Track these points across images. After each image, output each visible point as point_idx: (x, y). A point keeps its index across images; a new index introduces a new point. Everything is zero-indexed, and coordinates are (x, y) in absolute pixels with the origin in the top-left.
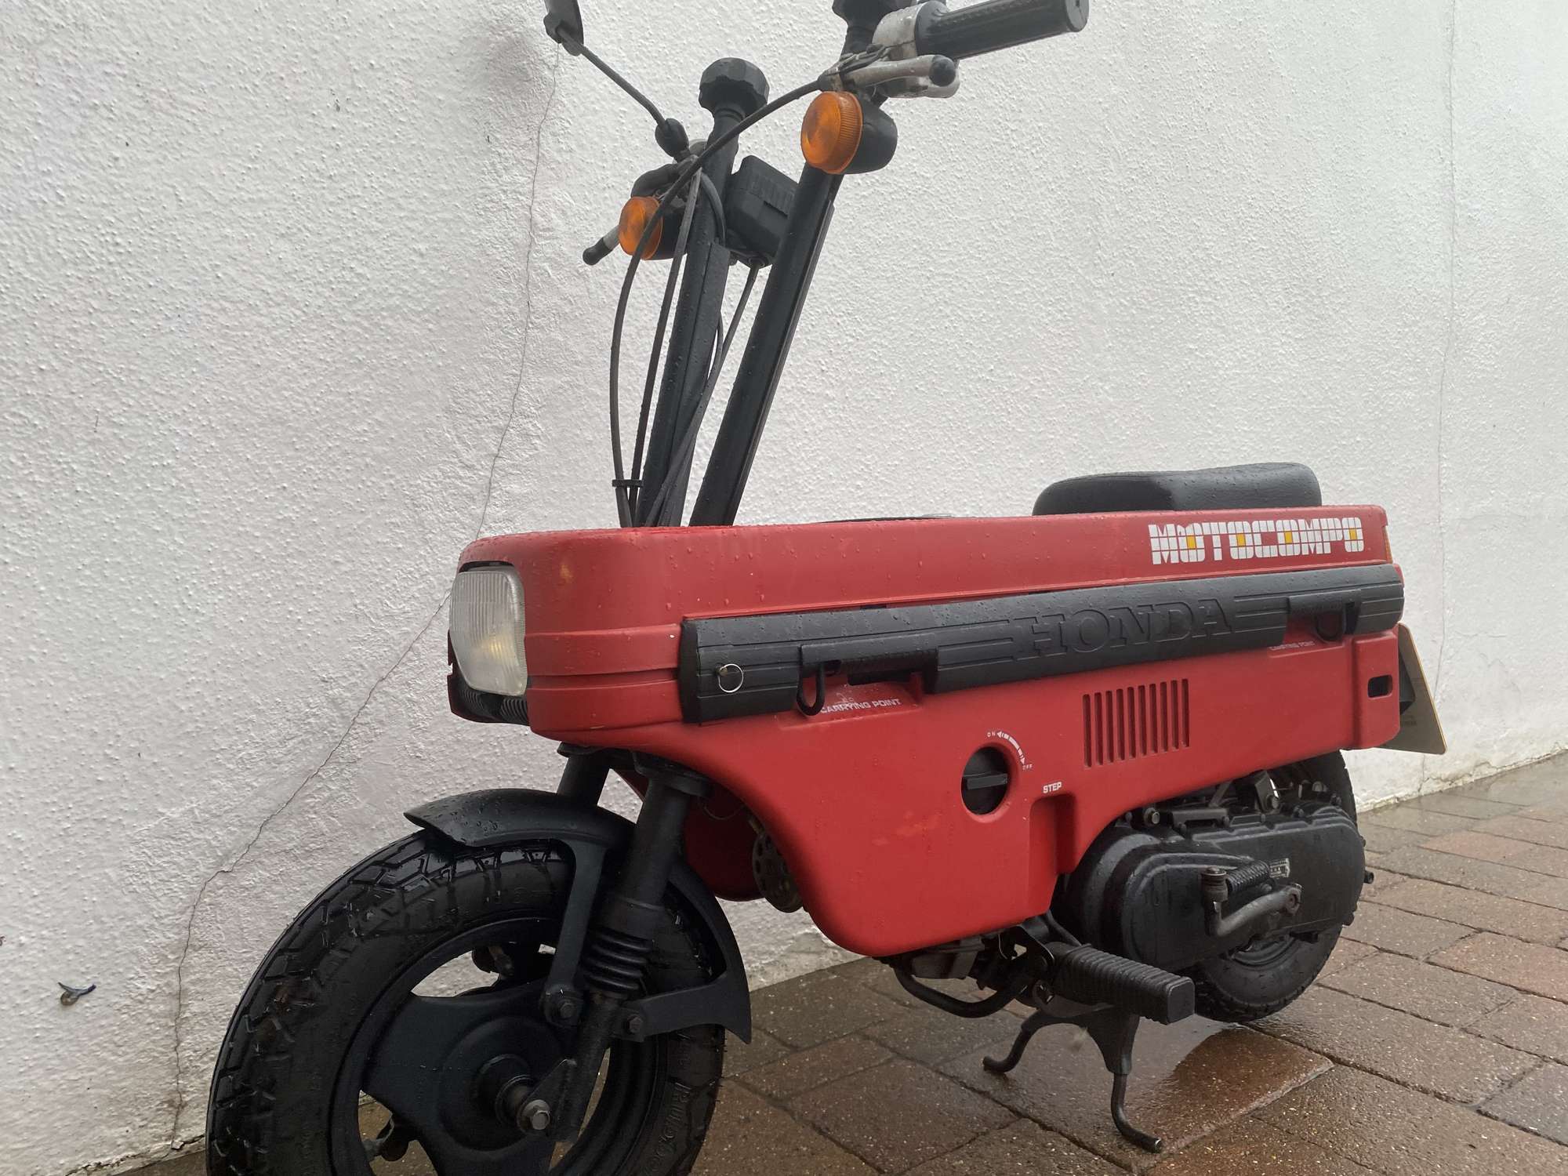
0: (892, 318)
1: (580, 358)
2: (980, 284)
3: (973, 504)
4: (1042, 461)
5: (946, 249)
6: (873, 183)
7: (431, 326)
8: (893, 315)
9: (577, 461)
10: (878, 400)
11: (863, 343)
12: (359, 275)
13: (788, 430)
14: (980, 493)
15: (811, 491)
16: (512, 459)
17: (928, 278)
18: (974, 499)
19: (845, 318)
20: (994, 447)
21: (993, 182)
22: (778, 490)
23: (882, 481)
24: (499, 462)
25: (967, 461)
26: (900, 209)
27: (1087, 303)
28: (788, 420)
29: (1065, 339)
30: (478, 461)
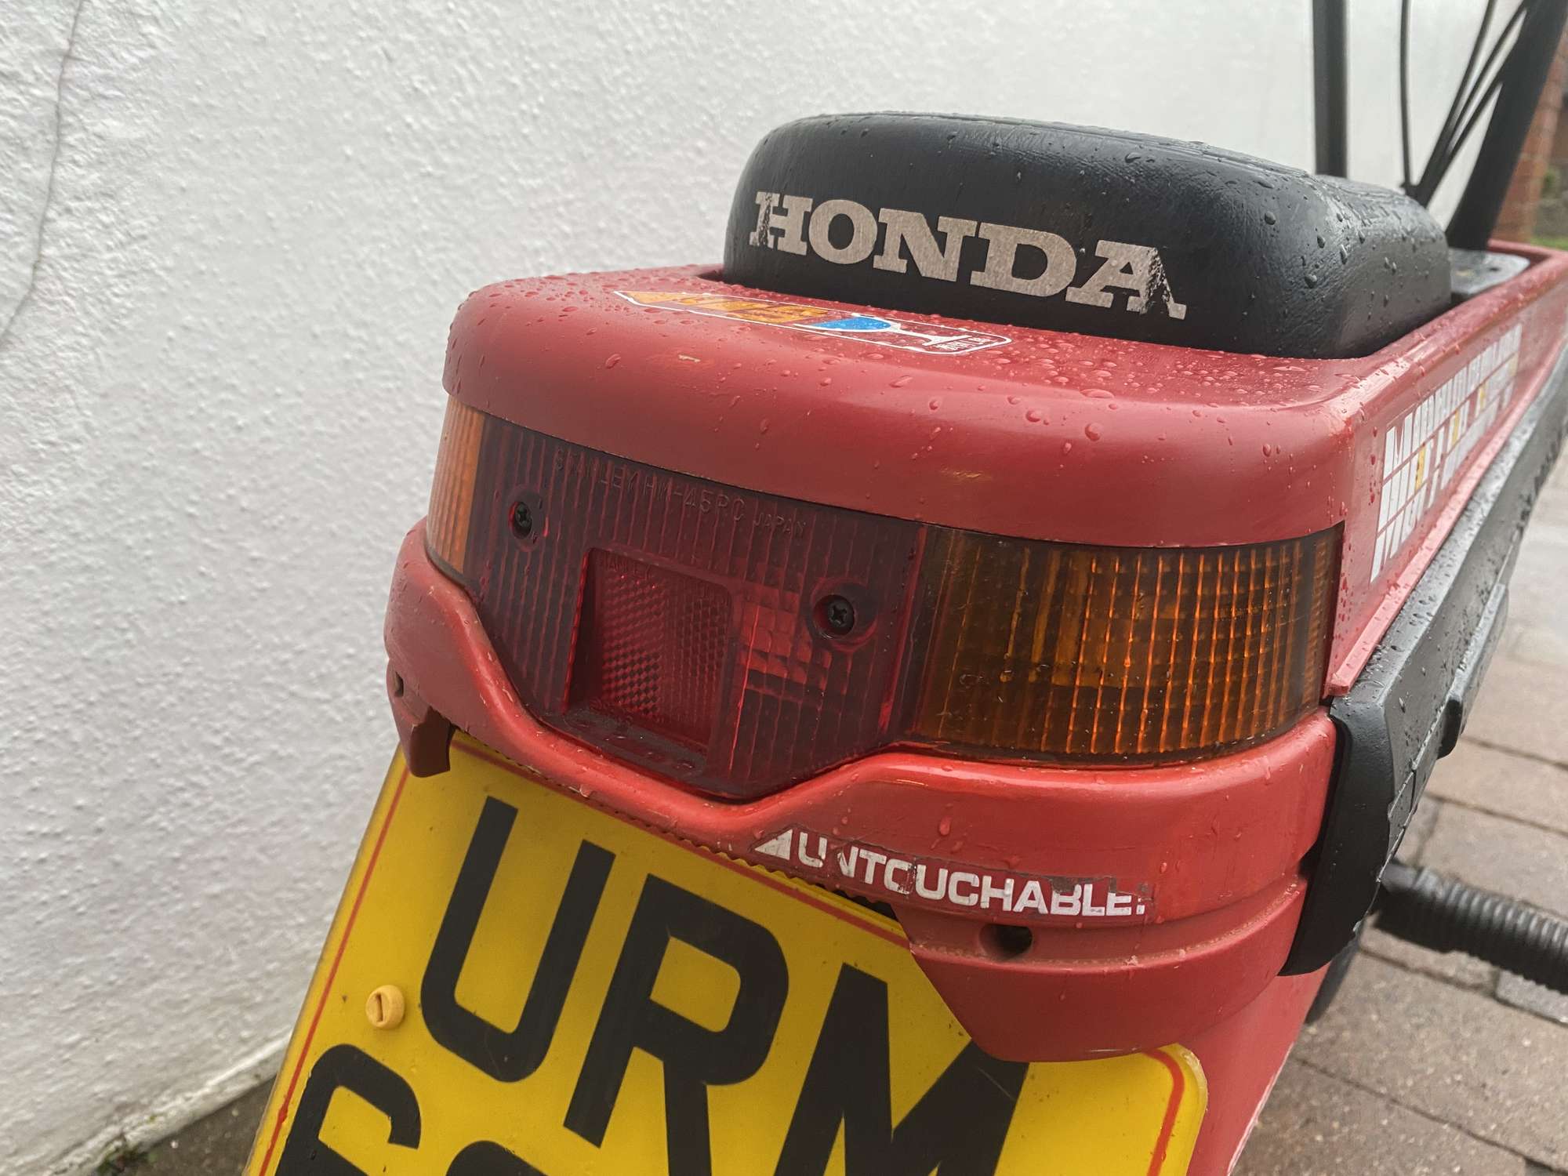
13: (599, 44)
15: (635, 155)
16: (104, 65)
22: (587, 150)
24: (74, 70)
28: (602, 27)
30: (26, 65)
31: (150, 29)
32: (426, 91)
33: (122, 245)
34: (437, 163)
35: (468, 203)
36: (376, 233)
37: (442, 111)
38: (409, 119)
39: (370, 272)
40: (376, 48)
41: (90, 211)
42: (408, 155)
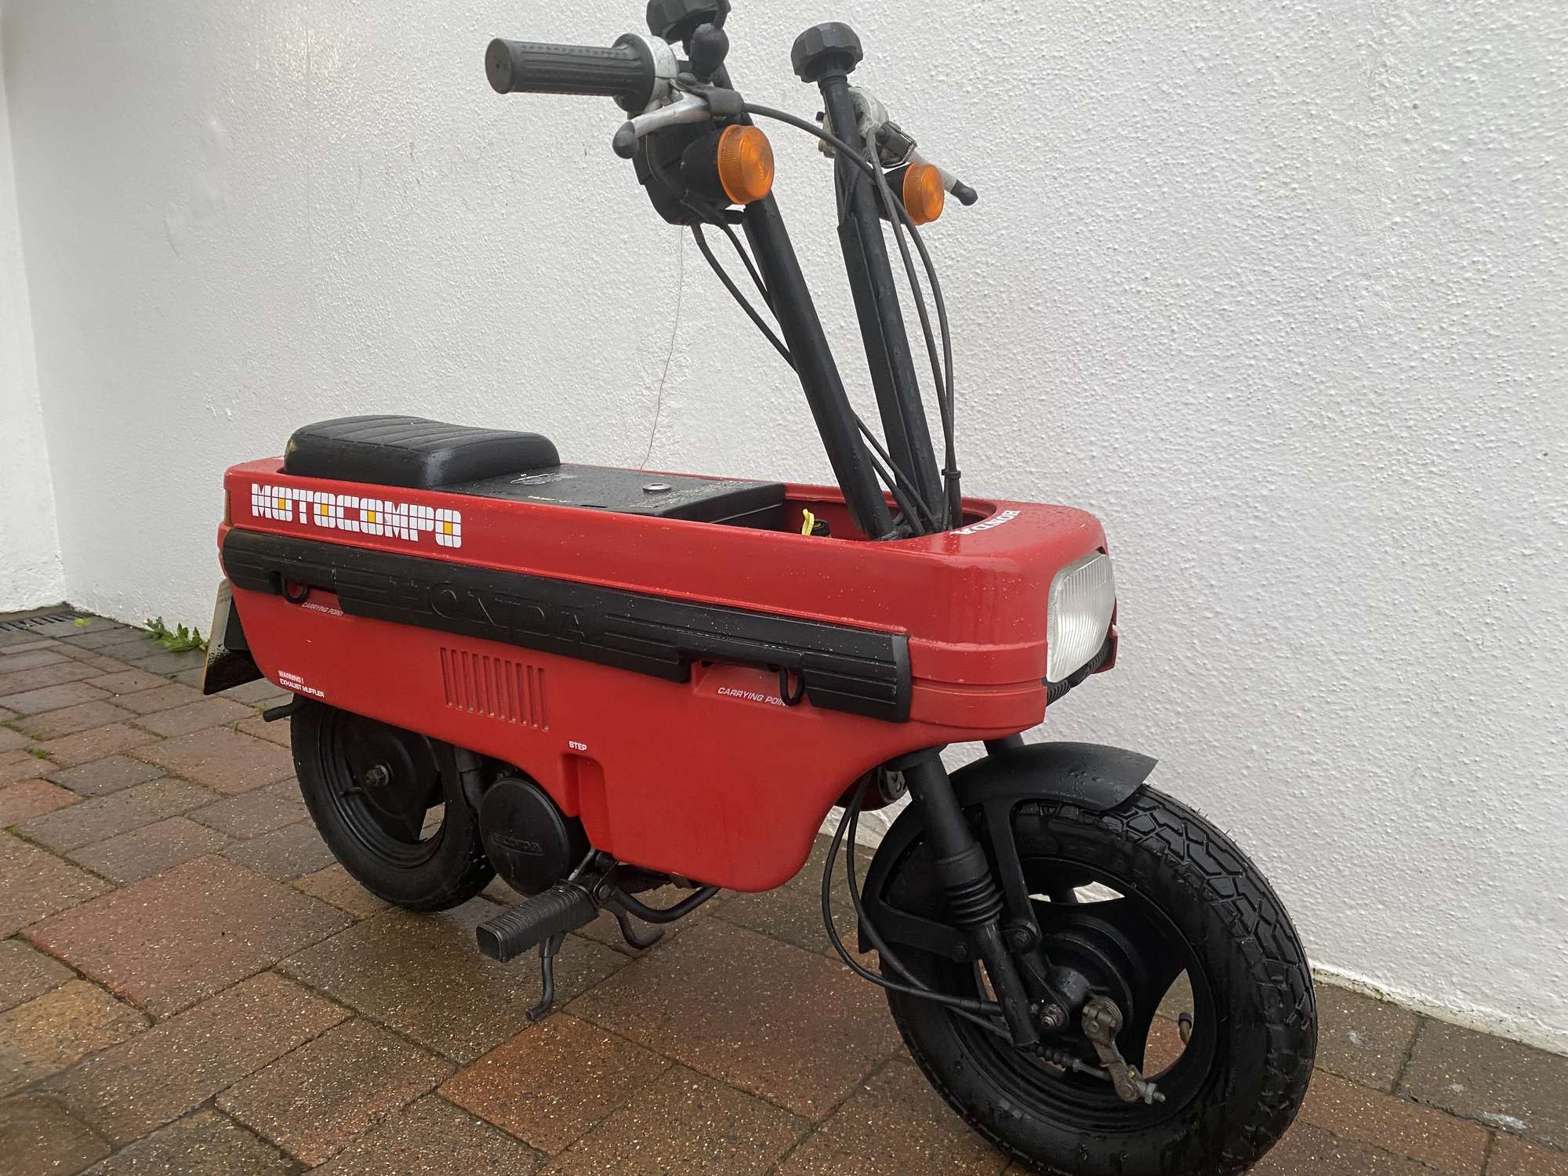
0: (1003, 232)
1: (714, 305)
2: (1134, 170)
3: (1106, 444)
4: (1230, 396)
5: (1084, 137)
6: (985, 86)
7: (630, 291)
8: (1004, 228)
9: (710, 385)
10: (979, 325)
11: (965, 264)
12: (596, 262)
14: (1117, 431)
17: (1055, 178)
18: (1106, 438)
19: (944, 240)
20: (1144, 376)
21: (1167, 31)
23: (979, 411)
24: (664, 386)
25: (1100, 392)
26: (1019, 106)
27: (1346, 163)
29: (1290, 224)
31: (686, 370)
32: (781, 387)
33: (672, 444)
34: (785, 419)
35: (798, 438)
36: (756, 448)
37: (788, 396)
38: (773, 400)
39: (753, 465)
40: (761, 370)
41: (665, 432)
42: (772, 415)
